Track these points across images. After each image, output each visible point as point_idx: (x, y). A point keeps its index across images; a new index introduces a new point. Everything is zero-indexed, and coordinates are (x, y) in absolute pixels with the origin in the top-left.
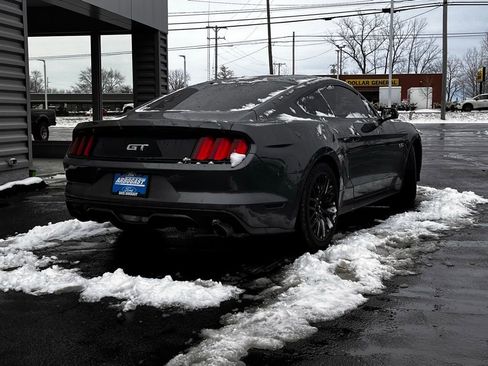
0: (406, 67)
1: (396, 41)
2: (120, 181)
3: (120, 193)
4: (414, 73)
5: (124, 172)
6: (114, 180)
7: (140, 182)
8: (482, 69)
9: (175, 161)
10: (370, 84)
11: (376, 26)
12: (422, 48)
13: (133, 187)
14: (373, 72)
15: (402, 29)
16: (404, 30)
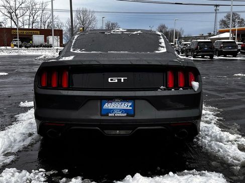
0: (39, 26)
1: (34, 11)
2: (107, 106)
3: (110, 115)
4: (43, 28)
5: (111, 99)
6: (102, 106)
7: (127, 106)
8: (82, 28)
9: (156, 89)
10: (25, 33)
11: (23, 3)
12: (46, 16)
13: (120, 110)
14: (22, 27)
15: (36, 6)
16: (38, 6)
